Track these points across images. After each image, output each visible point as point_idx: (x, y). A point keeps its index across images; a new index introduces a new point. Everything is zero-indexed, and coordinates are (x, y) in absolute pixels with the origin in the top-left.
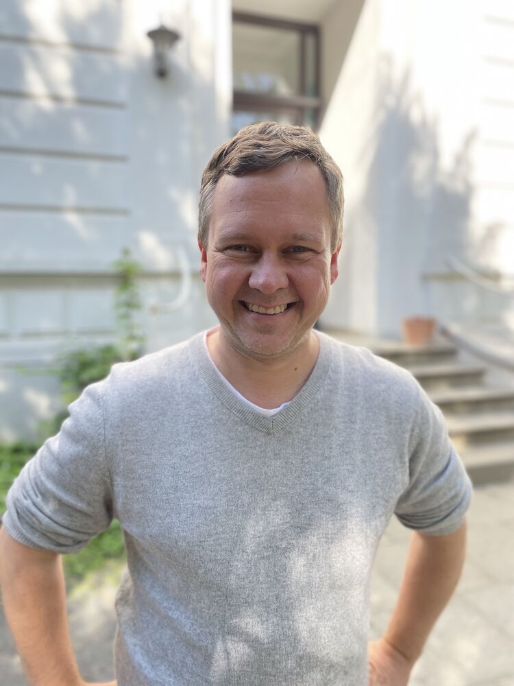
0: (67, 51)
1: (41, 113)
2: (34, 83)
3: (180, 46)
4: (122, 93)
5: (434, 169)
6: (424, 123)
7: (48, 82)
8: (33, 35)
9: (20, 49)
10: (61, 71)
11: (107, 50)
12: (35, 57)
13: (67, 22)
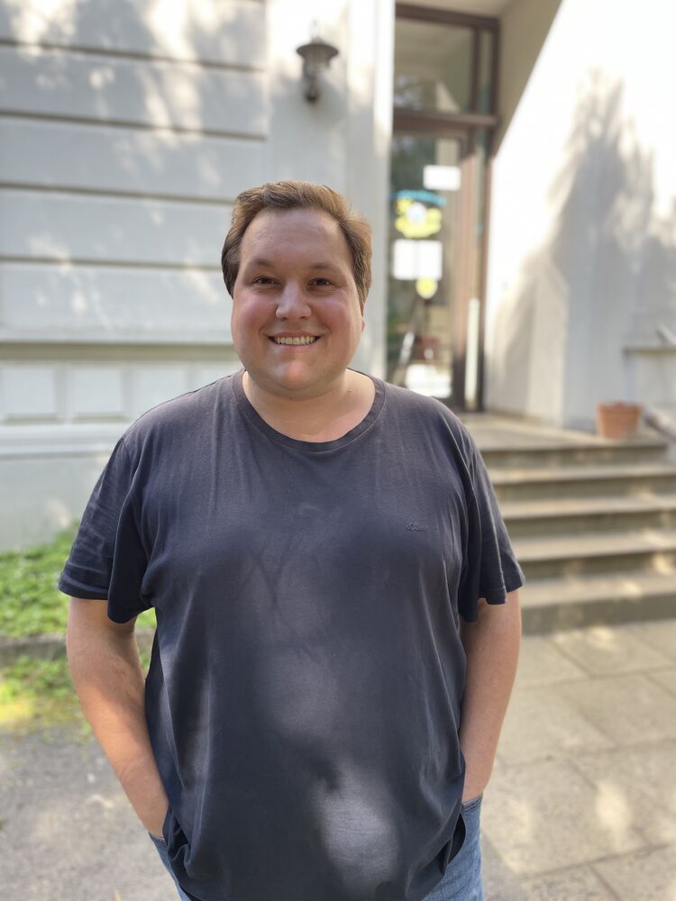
0: (194, 70)
1: (162, 149)
2: (156, 110)
3: (335, 63)
4: (263, 124)
5: (647, 215)
6: (637, 155)
7: (171, 110)
8: (155, 51)
9: (140, 68)
10: (185, 94)
11: (244, 68)
12: (157, 77)
13: (196, 35)
